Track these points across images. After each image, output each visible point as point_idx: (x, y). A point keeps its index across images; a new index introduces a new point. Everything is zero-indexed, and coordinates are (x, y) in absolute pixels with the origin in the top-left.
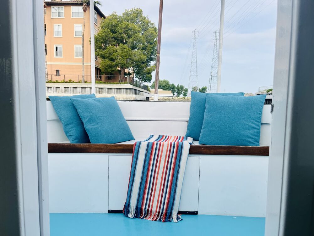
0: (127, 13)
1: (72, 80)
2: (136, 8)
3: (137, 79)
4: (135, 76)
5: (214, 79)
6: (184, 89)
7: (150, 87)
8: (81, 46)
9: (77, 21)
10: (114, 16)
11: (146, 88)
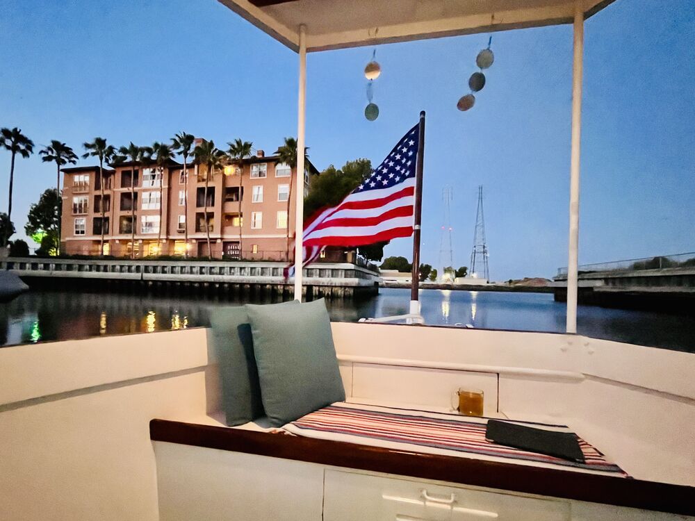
0: (349, 166)
1: (273, 258)
2: (361, 159)
3: (361, 256)
4: (358, 252)
5: (479, 257)
6: (432, 270)
7: (380, 267)
8: (286, 212)
9: (283, 181)
10: (331, 171)
11: (373, 268)
